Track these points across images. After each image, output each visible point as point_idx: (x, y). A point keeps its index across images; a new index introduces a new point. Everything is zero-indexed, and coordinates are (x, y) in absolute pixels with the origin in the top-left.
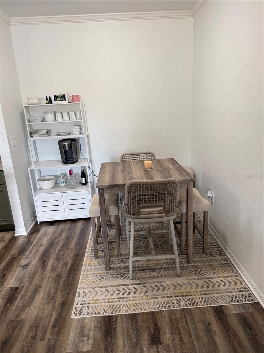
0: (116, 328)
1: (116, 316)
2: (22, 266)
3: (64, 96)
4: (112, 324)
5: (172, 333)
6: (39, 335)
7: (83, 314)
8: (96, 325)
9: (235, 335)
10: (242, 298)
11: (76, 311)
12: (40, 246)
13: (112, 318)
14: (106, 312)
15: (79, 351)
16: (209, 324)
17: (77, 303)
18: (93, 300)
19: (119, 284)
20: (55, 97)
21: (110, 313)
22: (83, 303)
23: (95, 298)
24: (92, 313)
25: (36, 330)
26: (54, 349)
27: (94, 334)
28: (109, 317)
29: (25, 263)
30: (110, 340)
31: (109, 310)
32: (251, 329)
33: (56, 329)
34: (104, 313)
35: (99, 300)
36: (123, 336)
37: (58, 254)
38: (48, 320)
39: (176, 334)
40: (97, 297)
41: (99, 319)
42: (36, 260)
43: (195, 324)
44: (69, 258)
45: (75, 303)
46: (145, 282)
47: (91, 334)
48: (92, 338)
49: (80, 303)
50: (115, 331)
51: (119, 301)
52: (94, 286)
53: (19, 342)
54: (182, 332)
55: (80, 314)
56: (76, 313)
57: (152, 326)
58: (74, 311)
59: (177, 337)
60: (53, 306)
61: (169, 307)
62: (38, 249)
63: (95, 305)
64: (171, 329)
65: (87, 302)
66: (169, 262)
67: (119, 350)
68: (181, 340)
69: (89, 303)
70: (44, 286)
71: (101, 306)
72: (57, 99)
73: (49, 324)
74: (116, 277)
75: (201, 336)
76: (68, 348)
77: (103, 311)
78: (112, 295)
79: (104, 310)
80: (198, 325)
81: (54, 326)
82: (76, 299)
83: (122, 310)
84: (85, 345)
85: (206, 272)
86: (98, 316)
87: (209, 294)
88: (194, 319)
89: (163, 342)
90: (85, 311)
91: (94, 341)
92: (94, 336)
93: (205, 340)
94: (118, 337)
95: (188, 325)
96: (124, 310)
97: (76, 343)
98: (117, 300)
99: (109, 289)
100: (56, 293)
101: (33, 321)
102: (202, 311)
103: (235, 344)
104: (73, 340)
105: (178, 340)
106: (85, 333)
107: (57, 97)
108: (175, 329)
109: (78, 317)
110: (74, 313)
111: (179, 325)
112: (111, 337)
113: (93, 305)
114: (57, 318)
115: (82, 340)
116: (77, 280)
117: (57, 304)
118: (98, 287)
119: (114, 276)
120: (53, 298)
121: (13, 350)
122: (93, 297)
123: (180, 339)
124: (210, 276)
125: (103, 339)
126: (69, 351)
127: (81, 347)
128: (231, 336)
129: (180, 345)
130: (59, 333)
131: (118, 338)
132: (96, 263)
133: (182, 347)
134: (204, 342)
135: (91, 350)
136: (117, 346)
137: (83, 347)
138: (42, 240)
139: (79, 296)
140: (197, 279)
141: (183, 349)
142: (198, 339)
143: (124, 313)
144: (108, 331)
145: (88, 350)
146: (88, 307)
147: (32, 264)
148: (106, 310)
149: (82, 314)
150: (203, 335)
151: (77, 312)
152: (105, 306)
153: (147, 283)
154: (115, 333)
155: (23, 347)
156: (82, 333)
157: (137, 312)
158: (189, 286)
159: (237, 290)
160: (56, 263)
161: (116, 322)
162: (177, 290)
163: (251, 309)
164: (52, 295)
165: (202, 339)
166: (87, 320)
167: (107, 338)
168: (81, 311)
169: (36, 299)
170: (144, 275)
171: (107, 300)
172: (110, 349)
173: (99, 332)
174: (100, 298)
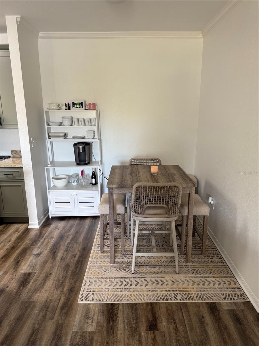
0: (118, 314)
1: (118, 304)
2: (34, 255)
3: (81, 104)
4: (114, 310)
5: (168, 322)
6: (49, 315)
7: (89, 300)
8: (100, 310)
9: (226, 328)
10: (235, 296)
11: (82, 297)
12: (51, 238)
13: (114, 305)
14: (109, 300)
15: (84, 331)
16: (203, 317)
17: (83, 290)
18: (98, 289)
19: (122, 277)
20: (73, 103)
21: (113, 301)
22: (88, 290)
23: (100, 287)
24: (96, 300)
25: (46, 310)
26: (62, 328)
27: (98, 318)
28: (112, 304)
29: (37, 252)
30: (112, 323)
31: (112, 298)
32: (241, 324)
33: (64, 311)
34: (108, 300)
35: (103, 289)
36: (124, 321)
37: (68, 246)
38: (56, 303)
39: (172, 323)
40: (102, 286)
41: (103, 305)
42: (47, 250)
43: (190, 316)
44: (77, 250)
45: (82, 290)
46: (146, 276)
47: (95, 317)
48: (96, 321)
49: (86, 290)
50: (117, 316)
51: (121, 291)
52: (99, 276)
53: (31, 319)
54: (178, 321)
55: (86, 300)
56: (82, 299)
57: (150, 315)
58: (80, 296)
59: (172, 326)
60: (62, 291)
61: (167, 299)
62: (49, 241)
63: (99, 293)
64: (167, 319)
65: (92, 290)
66: (170, 260)
67: (119, 332)
68: (176, 329)
69: (94, 291)
70: (54, 273)
71: (105, 294)
72: (75, 106)
73: (58, 306)
74: (120, 270)
75: (194, 326)
76: (74, 328)
77: (106, 299)
78: (116, 285)
79: (108, 298)
80: (192, 317)
81: (62, 308)
82: (83, 287)
83: (124, 299)
84: (89, 326)
85: (203, 272)
86: (102, 303)
87: (204, 291)
88: (189, 312)
89: (159, 329)
90: (91, 297)
91: (97, 323)
92: (98, 320)
93: (198, 330)
94: (120, 321)
95: (183, 316)
96: (126, 299)
97: (82, 324)
98: (120, 290)
99: (113, 280)
100: (64, 280)
101: (43, 303)
102: (197, 305)
103: (225, 336)
104: (78, 321)
105: (173, 329)
106: (90, 316)
107: (75, 104)
108: (171, 318)
109: (84, 302)
110: (81, 299)
111: (175, 316)
112: (113, 321)
113: (98, 293)
114: (65, 302)
115: (86, 322)
116: (84, 271)
117: (65, 290)
118: (102, 278)
119: (118, 269)
120: (62, 284)
121: (26, 325)
122: (98, 286)
123: (175, 327)
124: (207, 275)
125: (105, 323)
126: (75, 331)
127: (86, 328)
128: (222, 328)
129: (175, 333)
130: (67, 314)
131: (119, 323)
132: (102, 256)
133: (177, 334)
134: (197, 332)
135: (95, 331)
136: (118, 329)
137: (88, 328)
138: (53, 233)
139: (85, 284)
140: (194, 277)
141: (177, 336)
142: (191, 329)
143: (125, 302)
144: (111, 316)
145: (92, 331)
146: (93, 294)
147: (44, 253)
148: (109, 298)
149: (87, 300)
150: (196, 326)
151: (84, 298)
152: (108, 294)
153: (148, 277)
154: (116, 318)
155: (34, 324)
156: (87, 316)
157: (137, 302)
158: (186, 283)
159: (231, 290)
160: (65, 254)
161: (118, 309)
162: (175, 286)
163: (242, 307)
164: (61, 282)
165: (195, 329)
166: (91, 305)
167: (109, 321)
168: (87, 297)
169: (46, 284)
170: (146, 271)
171: (110, 290)
172: (112, 332)
173: (102, 317)
174: (104, 288)
